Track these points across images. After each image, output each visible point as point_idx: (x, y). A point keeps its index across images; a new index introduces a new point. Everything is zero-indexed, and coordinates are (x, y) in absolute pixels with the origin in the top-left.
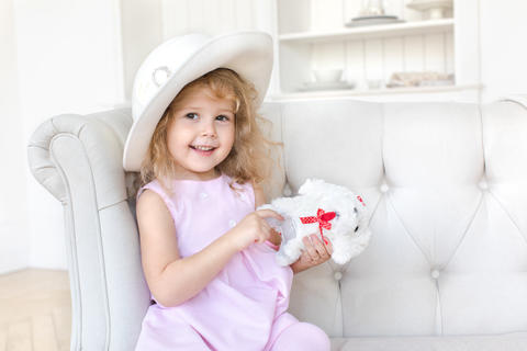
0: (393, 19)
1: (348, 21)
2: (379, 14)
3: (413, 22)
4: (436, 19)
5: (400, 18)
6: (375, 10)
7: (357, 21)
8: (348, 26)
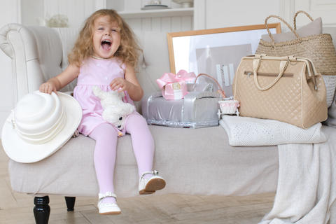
0: (166, 7)
1: (143, 7)
2: (158, 4)
3: (175, 8)
4: (186, 8)
5: (169, 7)
6: (157, 2)
7: (147, 7)
8: (142, 9)
